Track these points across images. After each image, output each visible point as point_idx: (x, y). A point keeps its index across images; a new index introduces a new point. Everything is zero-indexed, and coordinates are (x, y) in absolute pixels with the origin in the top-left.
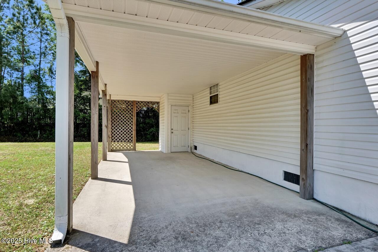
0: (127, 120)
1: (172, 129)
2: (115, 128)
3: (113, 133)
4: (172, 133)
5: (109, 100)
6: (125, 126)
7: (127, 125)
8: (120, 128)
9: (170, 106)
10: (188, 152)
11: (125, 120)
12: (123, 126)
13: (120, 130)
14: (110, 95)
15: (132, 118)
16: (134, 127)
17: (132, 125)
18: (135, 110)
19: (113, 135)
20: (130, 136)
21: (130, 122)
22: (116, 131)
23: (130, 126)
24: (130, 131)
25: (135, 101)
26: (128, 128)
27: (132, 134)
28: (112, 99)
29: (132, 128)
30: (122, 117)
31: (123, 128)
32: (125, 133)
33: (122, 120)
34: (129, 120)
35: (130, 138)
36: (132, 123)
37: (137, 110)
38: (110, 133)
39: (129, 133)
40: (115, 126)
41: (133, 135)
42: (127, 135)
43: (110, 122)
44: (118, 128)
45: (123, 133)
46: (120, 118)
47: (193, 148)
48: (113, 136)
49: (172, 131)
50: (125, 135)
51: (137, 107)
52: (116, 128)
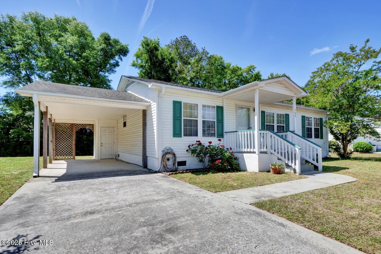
0: (68, 137)
1: (102, 143)
2: (58, 143)
3: (57, 147)
4: (102, 146)
5: (53, 123)
6: (67, 142)
7: (68, 141)
8: (62, 143)
9: (100, 127)
10: (113, 159)
11: (67, 137)
12: (65, 142)
13: (62, 144)
14: (55, 119)
15: (72, 136)
16: (74, 142)
17: (72, 141)
18: (74, 130)
19: (57, 148)
20: (71, 149)
21: (71, 138)
22: (60, 146)
24: (71, 145)
25: (75, 124)
26: (69, 143)
27: (72, 148)
28: (56, 122)
29: (72, 143)
30: (64, 135)
31: (65, 143)
32: (67, 147)
33: (64, 137)
34: (69, 137)
35: (71, 150)
36: (72, 140)
37: (76, 130)
38: (54, 147)
39: (69, 147)
40: (58, 142)
41: (73, 148)
42: (68, 148)
43: (54, 139)
44: (61, 143)
45: (65, 147)
46: (62, 136)
47: (117, 155)
48: (57, 149)
49: (102, 144)
50: (66, 148)
51: (76, 128)
52: (60, 143)
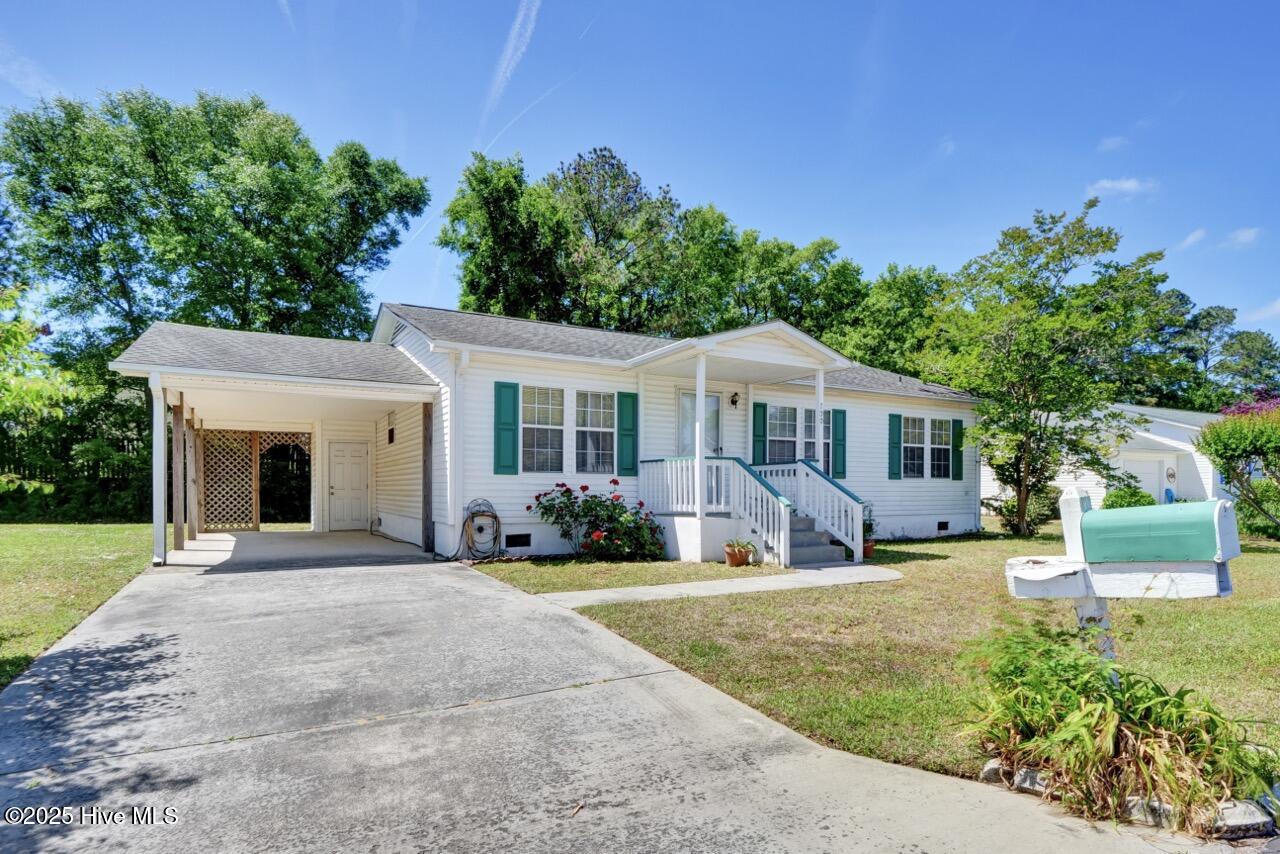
0: (239, 470)
1: (332, 488)
2: (212, 486)
3: (208, 496)
4: (332, 494)
5: (198, 430)
6: (235, 483)
7: (239, 480)
8: (224, 486)
9: (326, 444)
10: (365, 530)
11: (235, 470)
12: (231, 483)
13: (223, 489)
14: (202, 420)
15: (250, 467)
16: (255, 484)
17: (250, 480)
18: (256, 451)
19: (208, 499)
20: (246, 503)
21: (247, 473)
22: (216, 493)
23: (246, 483)
24: (247, 493)
25: (257, 432)
26: (243, 486)
27: (250, 499)
28: (205, 427)
29: (250, 486)
30: (227, 463)
31: (232, 486)
32: (235, 496)
33: (228, 470)
34: (243, 470)
35: (247, 506)
36: (250, 476)
37: (261, 450)
38: (202, 497)
39: (243, 495)
40: (212, 483)
41: (254, 500)
42: (239, 499)
43: (202, 474)
44: (219, 486)
45: (231, 496)
46: (223, 466)
47: (376, 522)
48: (208, 503)
49: (332, 491)
50: (235, 499)
51: (261, 444)
52: (216, 486)
